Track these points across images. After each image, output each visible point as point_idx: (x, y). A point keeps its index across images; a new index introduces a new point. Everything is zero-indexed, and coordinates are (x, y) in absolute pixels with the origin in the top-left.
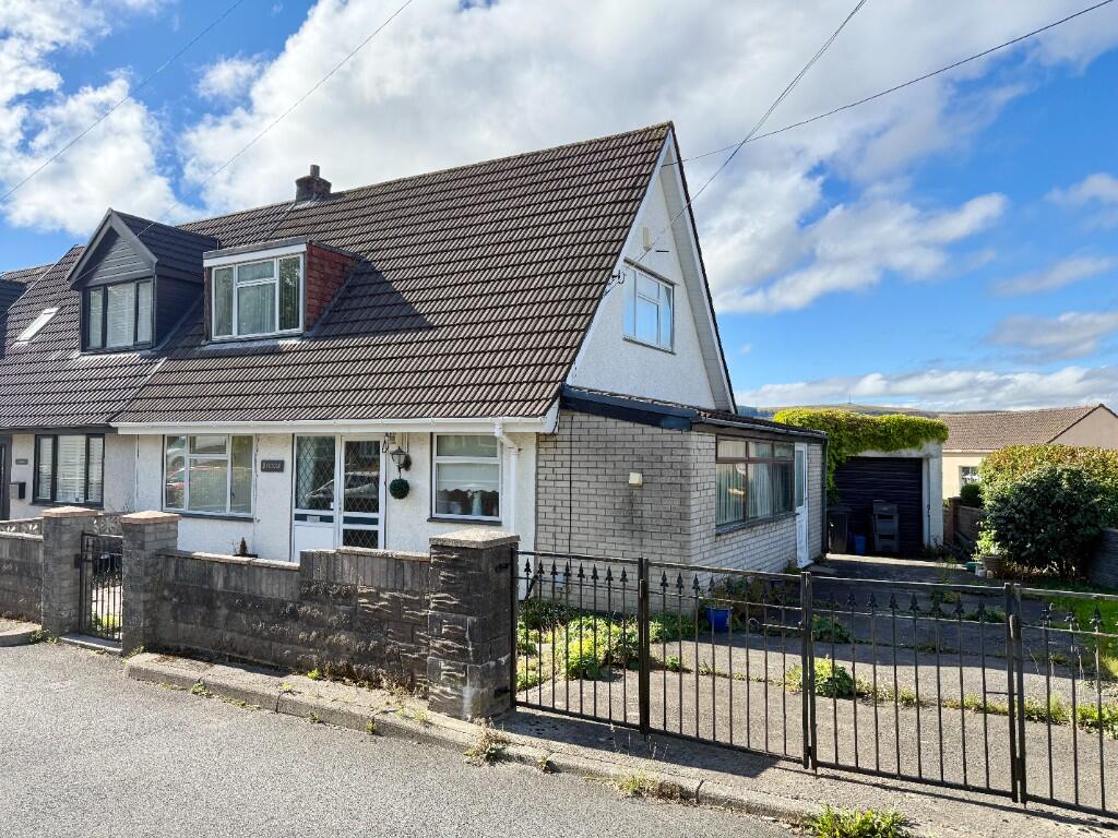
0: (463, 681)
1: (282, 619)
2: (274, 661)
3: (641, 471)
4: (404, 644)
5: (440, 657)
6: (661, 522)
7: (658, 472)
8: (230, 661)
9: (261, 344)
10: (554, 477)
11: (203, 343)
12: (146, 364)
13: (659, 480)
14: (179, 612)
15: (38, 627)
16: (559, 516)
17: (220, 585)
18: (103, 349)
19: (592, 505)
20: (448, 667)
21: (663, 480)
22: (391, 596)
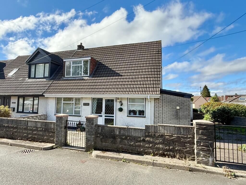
0: (209, 157)
1: (140, 141)
2: (137, 152)
3: (179, 106)
4: (182, 147)
5: (200, 151)
6: (184, 117)
7: (183, 106)
8: (122, 152)
9: (79, 78)
10: (158, 107)
11: (63, 77)
12: (48, 82)
13: (183, 108)
14: (103, 140)
15: (54, 145)
16: (160, 115)
17: (118, 133)
18: (35, 78)
19: (168, 113)
20: (203, 153)
21: (184, 108)
22: (177, 136)
